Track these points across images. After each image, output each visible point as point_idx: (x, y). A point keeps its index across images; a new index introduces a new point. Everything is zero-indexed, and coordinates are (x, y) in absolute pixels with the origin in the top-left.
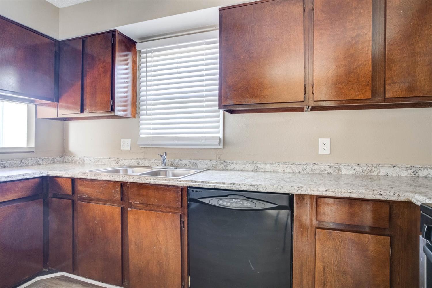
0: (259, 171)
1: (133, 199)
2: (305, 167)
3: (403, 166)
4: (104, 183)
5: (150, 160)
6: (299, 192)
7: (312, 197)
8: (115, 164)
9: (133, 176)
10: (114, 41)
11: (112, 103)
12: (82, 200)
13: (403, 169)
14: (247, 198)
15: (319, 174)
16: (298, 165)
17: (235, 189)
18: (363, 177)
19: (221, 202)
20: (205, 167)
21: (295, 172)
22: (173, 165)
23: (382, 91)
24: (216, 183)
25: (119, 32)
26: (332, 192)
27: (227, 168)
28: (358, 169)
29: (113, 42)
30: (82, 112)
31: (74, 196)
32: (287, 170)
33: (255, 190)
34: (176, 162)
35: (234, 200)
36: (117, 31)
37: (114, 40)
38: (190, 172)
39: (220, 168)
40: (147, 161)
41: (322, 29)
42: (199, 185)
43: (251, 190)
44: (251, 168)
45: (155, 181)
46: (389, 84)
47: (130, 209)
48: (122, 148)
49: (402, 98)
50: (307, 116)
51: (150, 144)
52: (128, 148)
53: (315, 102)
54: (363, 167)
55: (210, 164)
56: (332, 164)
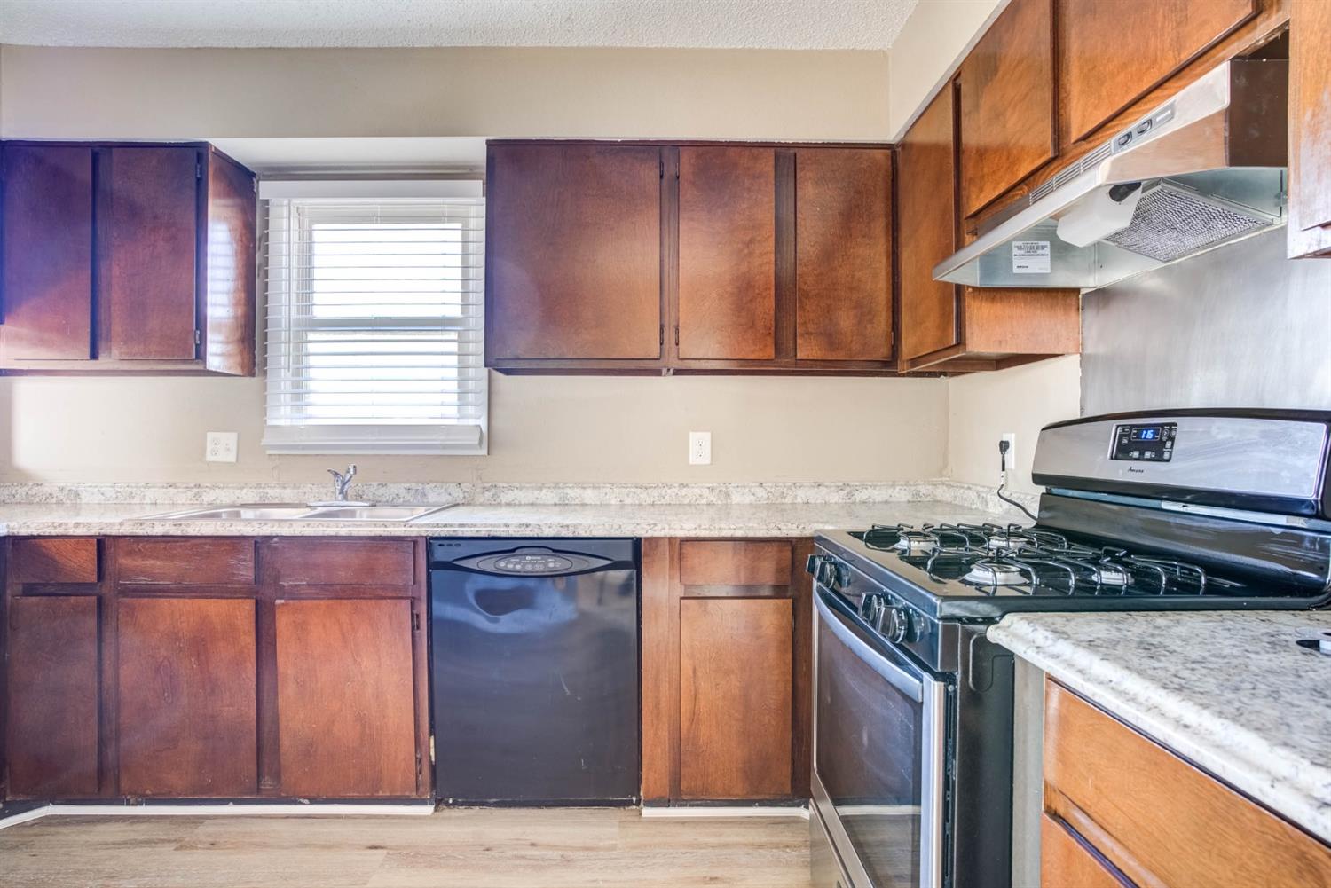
0: (571, 505)
1: (290, 576)
2: (663, 493)
3: (833, 484)
4: (205, 544)
5: (299, 488)
6: (650, 534)
7: (671, 539)
8: (189, 502)
9: (289, 523)
10: (201, 173)
11: (197, 337)
12: (130, 593)
13: (833, 489)
14: (554, 551)
15: (690, 505)
16: (650, 488)
17: (531, 535)
18: (769, 506)
19: (502, 564)
20: (445, 499)
21: (644, 503)
22: (364, 497)
23: (791, 345)
24: (491, 525)
25: (215, 148)
26: (705, 529)
27: (498, 501)
28: (761, 493)
29: (199, 176)
30: (94, 355)
31: (101, 586)
32: (628, 501)
33: (571, 535)
34: (373, 490)
35: (528, 558)
36: (211, 145)
37: (201, 169)
38: (414, 512)
39: (481, 500)
40: (288, 491)
41: (692, 220)
42: (454, 531)
43: (563, 535)
44: (553, 497)
45: (351, 529)
46: (802, 335)
47: (283, 601)
48: (209, 457)
49: (822, 360)
50: (668, 384)
51: (299, 445)
52: (232, 458)
53: (680, 362)
54: (769, 489)
55: (458, 494)
56: (715, 485)
